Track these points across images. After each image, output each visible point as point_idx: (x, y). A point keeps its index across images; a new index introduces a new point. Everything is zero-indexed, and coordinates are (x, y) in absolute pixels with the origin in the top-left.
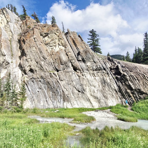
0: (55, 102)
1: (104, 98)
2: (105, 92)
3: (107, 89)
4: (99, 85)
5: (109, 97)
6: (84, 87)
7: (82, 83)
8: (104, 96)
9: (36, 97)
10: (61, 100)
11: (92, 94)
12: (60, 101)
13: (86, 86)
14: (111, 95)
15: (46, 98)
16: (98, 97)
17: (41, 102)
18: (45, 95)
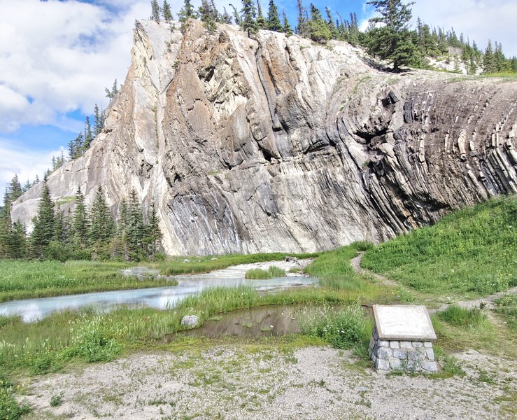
0: (226, 241)
1: (327, 228)
2: (329, 211)
3: (333, 203)
4: (315, 194)
5: (340, 223)
6: (280, 201)
7: (275, 193)
8: (328, 223)
9: (191, 233)
10: (235, 237)
11: (297, 218)
12: (233, 239)
13: (283, 199)
14: (345, 219)
15: (209, 235)
16: (312, 225)
17: (201, 242)
18: (206, 229)
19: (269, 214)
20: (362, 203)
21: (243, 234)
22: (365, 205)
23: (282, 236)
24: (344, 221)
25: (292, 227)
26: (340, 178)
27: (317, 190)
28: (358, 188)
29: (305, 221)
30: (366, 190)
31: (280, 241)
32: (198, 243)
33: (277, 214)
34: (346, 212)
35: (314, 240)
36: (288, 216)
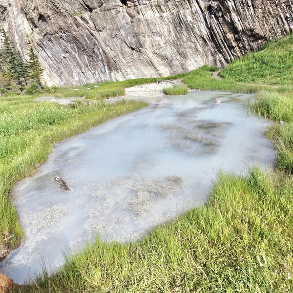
0: (97, 73)
1: (179, 57)
2: (181, 45)
3: (184, 38)
4: (170, 31)
5: (189, 53)
6: (142, 39)
7: (137, 32)
8: (180, 54)
9: (64, 68)
10: (105, 68)
11: (157, 51)
12: (103, 70)
13: (144, 36)
14: (192, 50)
15: (81, 68)
16: (168, 56)
17: (75, 75)
18: (78, 64)
19: (133, 49)
20: (205, 37)
21: (112, 66)
22: (206, 40)
23: (144, 66)
24: (191, 52)
25: (153, 58)
26: (189, 18)
27: (171, 28)
28: (203, 27)
29: (163, 53)
30: (208, 28)
31: (143, 70)
32: (72, 76)
33: (140, 49)
34: (193, 45)
35: (169, 67)
36: (149, 50)
